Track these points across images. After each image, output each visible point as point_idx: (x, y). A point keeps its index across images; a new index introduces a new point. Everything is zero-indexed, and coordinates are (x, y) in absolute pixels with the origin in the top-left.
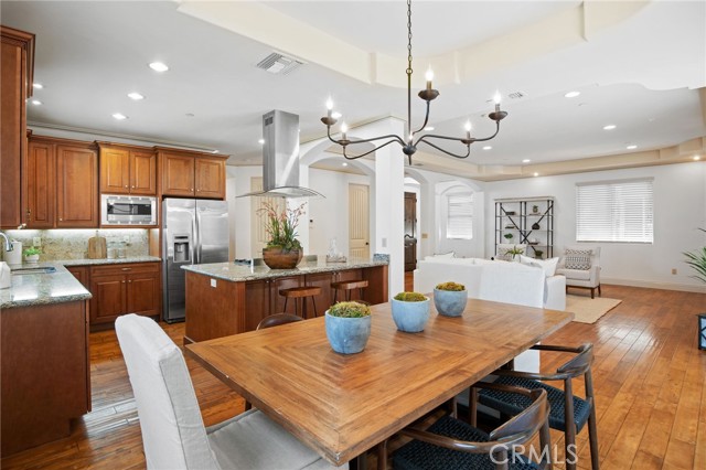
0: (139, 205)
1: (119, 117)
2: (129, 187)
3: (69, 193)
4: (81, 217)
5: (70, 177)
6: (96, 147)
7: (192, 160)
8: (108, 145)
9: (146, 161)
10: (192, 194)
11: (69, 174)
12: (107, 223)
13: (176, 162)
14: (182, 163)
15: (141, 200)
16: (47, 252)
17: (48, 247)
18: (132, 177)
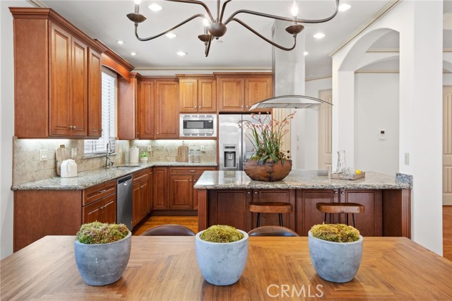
0: (204, 121)
1: (181, 54)
2: (198, 107)
3: (162, 114)
4: (169, 131)
5: (163, 103)
6: (177, 79)
7: (243, 80)
8: (184, 76)
9: (209, 86)
10: (242, 110)
11: (162, 100)
12: (183, 136)
13: (229, 84)
14: (235, 84)
15: (206, 117)
16: (155, 156)
17: (155, 152)
18: (200, 100)
